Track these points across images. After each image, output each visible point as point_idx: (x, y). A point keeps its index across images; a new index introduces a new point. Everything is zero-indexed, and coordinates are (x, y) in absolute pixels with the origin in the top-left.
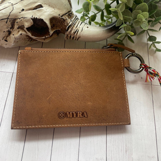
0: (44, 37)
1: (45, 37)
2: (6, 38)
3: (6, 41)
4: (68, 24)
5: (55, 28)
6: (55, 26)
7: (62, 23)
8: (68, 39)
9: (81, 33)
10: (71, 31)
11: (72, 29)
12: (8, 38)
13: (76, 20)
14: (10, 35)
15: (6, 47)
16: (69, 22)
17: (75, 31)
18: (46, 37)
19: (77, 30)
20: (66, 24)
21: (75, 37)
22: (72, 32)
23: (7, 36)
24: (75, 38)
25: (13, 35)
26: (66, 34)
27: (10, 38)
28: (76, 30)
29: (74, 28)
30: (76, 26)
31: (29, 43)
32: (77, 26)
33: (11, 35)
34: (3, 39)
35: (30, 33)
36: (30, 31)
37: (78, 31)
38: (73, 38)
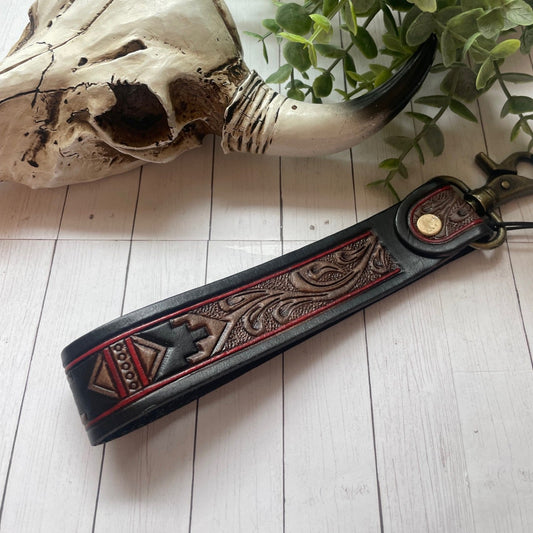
0: (154, 146)
1: (157, 144)
2: (32, 154)
3: (34, 164)
4: (228, 100)
5: (188, 114)
6: (188, 107)
7: (208, 97)
8: (231, 149)
9: (272, 125)
10: (240, 121)
11: (244, 114)
12: (40, 155)
13: (257, 88)
14: (47, 145)
15: (33, 188)
16: (231, 94)
17: (253, 122)
18: (162, 143)
19: (260, 116)
20: (222, 101)
21: (254, 141)
22: (246, 124)
23: (37, 150)
24: (254, 146)
25: (56, 143)
26: (224, 131)
27: (46, 153)
28: (256, 116)
29: (250, 112)
30: (255, 104)
31: (107, 169)
32: (260, 104)
33: (50, 145)
34: (23, 160)
35: (108, 132)
36: (109, 127)
37: (263, 122)
38: (249, 145)
